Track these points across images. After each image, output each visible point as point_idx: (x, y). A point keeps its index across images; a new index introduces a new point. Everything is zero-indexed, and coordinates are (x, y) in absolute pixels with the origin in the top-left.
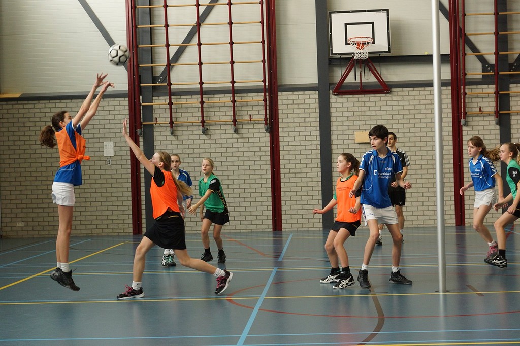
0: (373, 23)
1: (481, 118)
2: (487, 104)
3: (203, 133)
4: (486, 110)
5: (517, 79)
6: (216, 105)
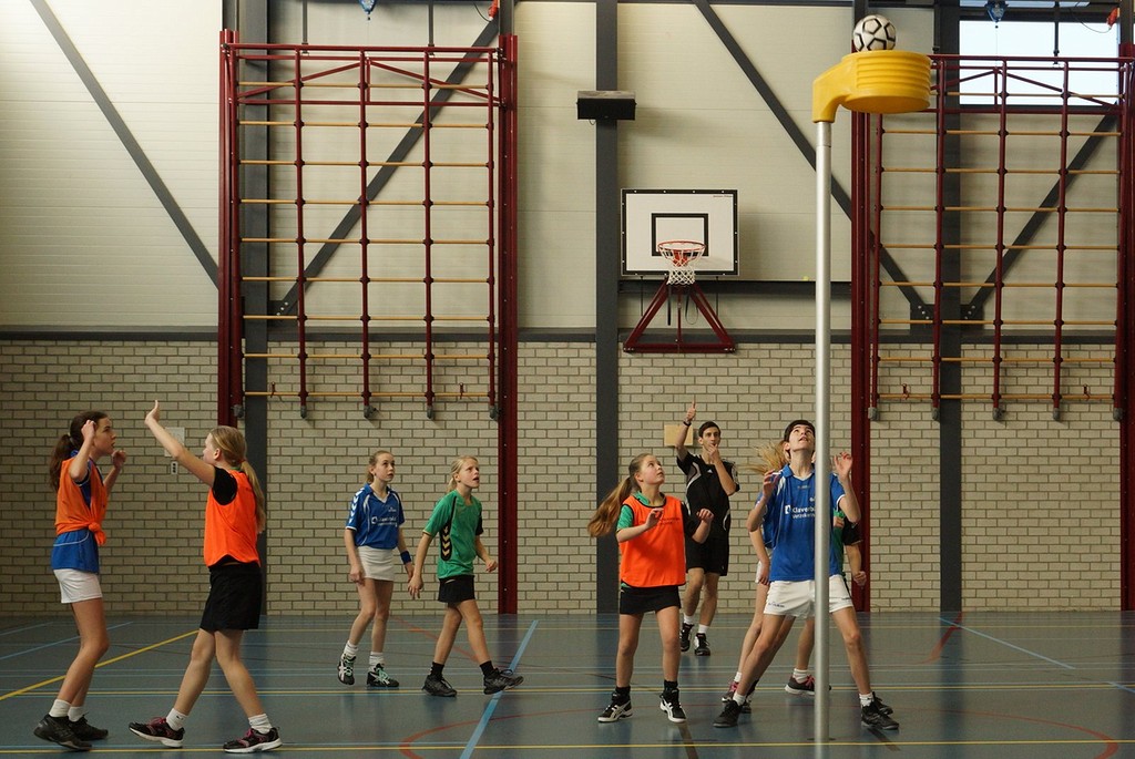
0: (705, 216)
1: (906, 407)
2: (917, 381)
3: (367, 416)
4: (915, 391)
5: (976, 335)
6: (394, 362)
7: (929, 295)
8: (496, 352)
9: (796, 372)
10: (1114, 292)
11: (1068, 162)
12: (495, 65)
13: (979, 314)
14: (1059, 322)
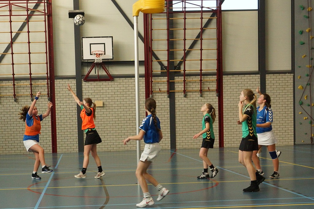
0: (104, 44)
1: (160, 94)
2: (163, 87)
3: (15, 101)
4: (162, 90)
5: (178, 74)
6: (21, 86)
7: (166, 63)
8: (49, 82)
9: (130, 86)
10: (216, 61)
11: (203, 26)
12: (46, 4)
13: (179, 68)
14: (201, 70)
